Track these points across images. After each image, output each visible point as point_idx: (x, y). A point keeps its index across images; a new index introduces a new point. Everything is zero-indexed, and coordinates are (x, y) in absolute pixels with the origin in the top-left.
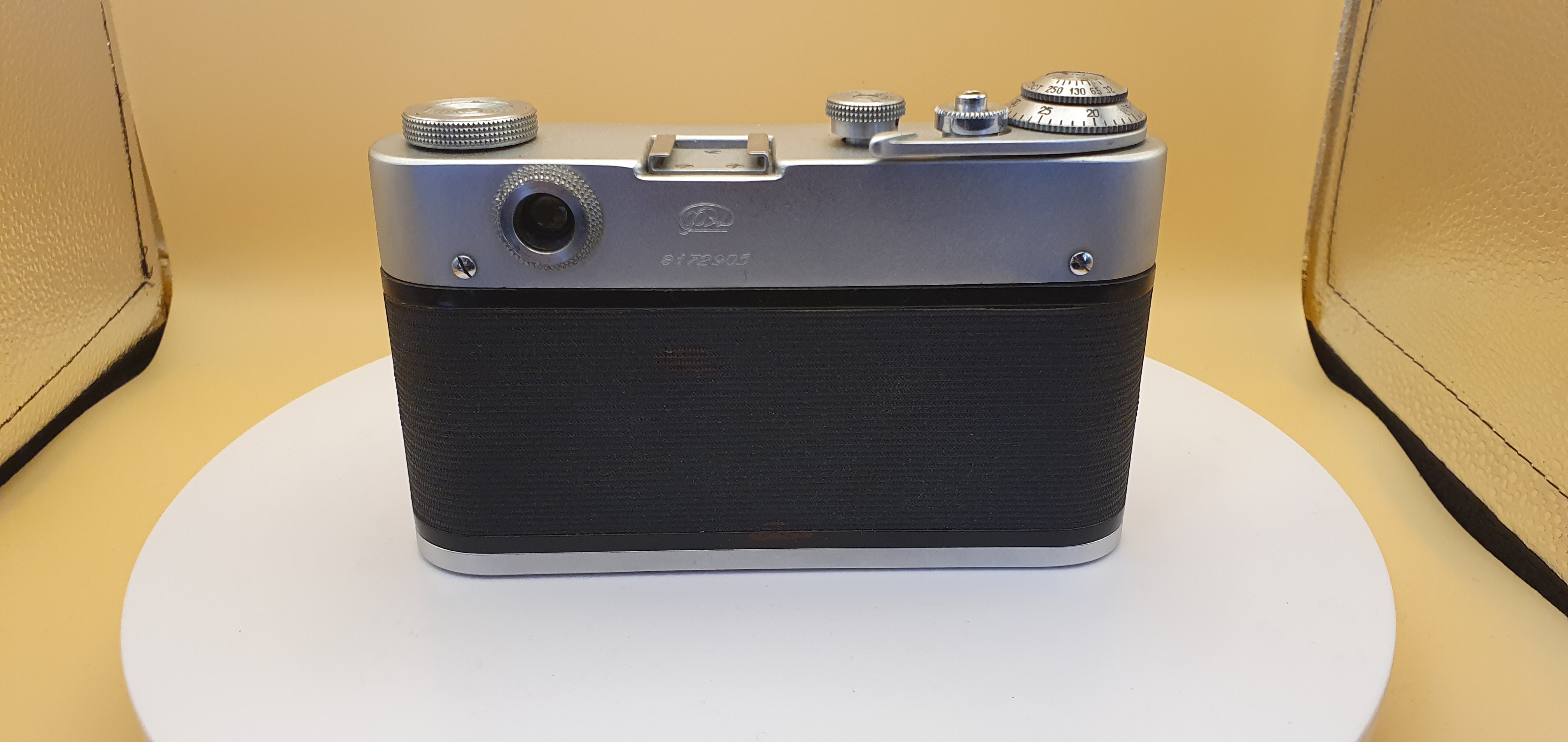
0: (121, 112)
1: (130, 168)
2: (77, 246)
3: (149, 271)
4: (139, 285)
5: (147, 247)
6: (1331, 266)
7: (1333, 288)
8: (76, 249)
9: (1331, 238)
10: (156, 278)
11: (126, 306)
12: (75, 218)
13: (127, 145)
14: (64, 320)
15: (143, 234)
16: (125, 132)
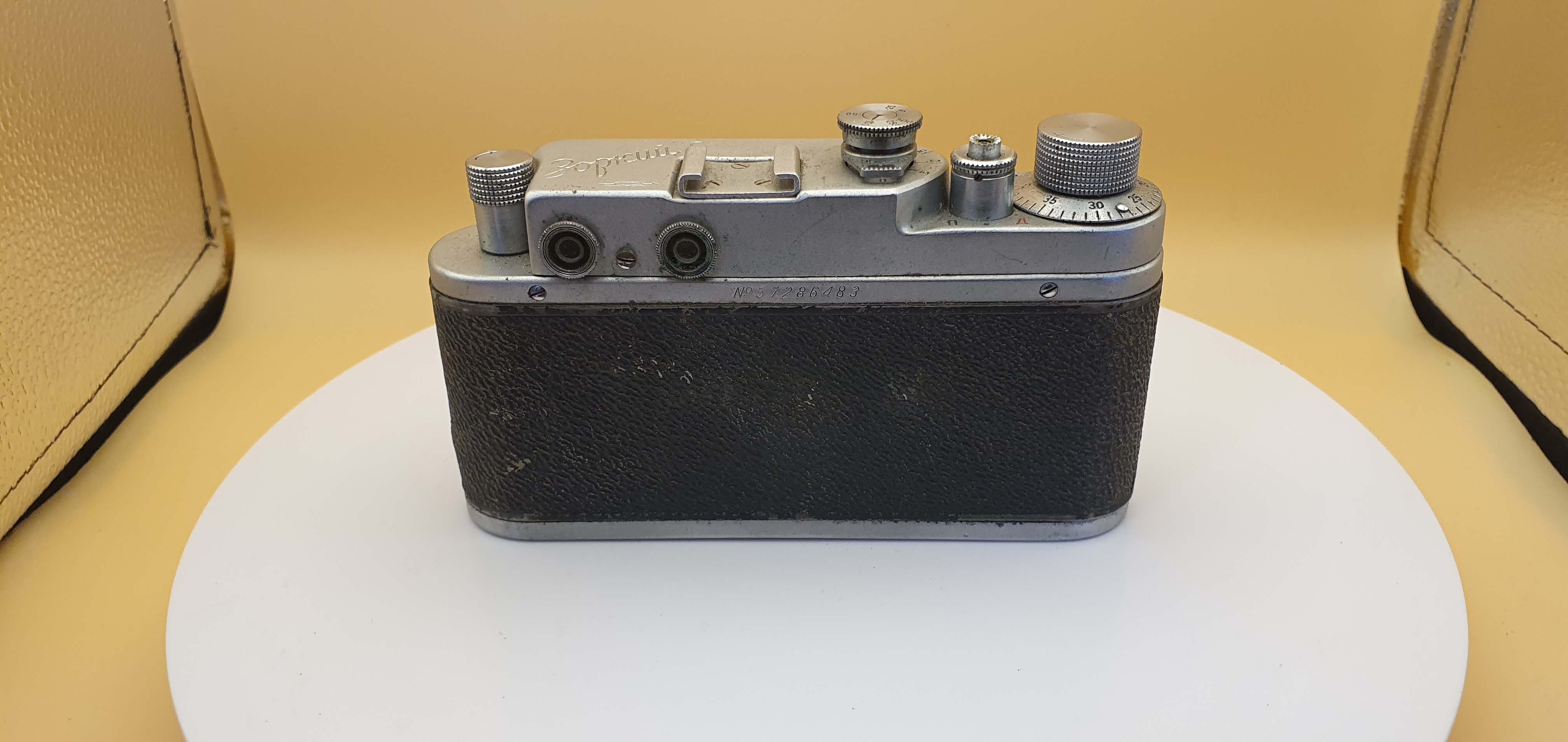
0: (180, 70)
1: (191, 128)
2: (145, 214)
3: (212, 230)
4: (204, 245)
5: (210, 208)
6: (1432, 215)
7: (1432, 236)
8: (143, 216)
9: (1432, 184)
10: (219, 239)
11: (193, 270)
12: (141, 186)
13: (187, 104)
14: (136, 292)
15: (205, 194)
16: (184, 91)
